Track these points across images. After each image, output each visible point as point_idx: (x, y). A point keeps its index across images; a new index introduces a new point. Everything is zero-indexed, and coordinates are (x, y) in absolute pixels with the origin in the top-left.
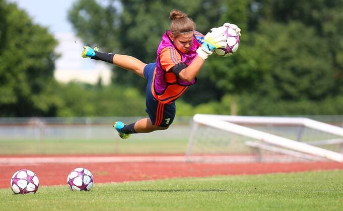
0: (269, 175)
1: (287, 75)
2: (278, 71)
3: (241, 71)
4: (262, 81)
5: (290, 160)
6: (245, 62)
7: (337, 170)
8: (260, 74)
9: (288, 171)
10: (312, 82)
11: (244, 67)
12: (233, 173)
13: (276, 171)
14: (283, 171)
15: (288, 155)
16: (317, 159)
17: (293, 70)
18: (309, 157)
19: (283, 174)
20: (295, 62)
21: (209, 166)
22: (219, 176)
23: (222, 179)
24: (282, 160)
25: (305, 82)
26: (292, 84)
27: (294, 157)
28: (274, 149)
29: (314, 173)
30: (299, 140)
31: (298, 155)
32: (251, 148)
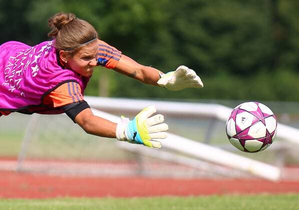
0: (150, 199)
1: (196, 32)
2: (182, 25)
3: (119, 22)
4: (154, 40)
5: (190, 175)
6: (126, 8)
7: (265, 194)
8: (150, 28)
9: (185, 194)
10: (236, 45)
11: (125, 16)
12: (91, 194)
13: (163, 193)
14: (176, 193)
15: (187, 167)
16: (236, 174)
17: (207, 24)
18: (222, 170)
19: (175, 199)
20: (210, 12)
21: (55, 180)
22: (67, 198)
23: (71, 204)
24: (178, 174)
25: (224, 45)
26: (204, 47)
27: (198, 170)
28: (165, 156)
29: (227, 198)
30: (207, 141)
31: (204, 166)
32: (127, 151)
